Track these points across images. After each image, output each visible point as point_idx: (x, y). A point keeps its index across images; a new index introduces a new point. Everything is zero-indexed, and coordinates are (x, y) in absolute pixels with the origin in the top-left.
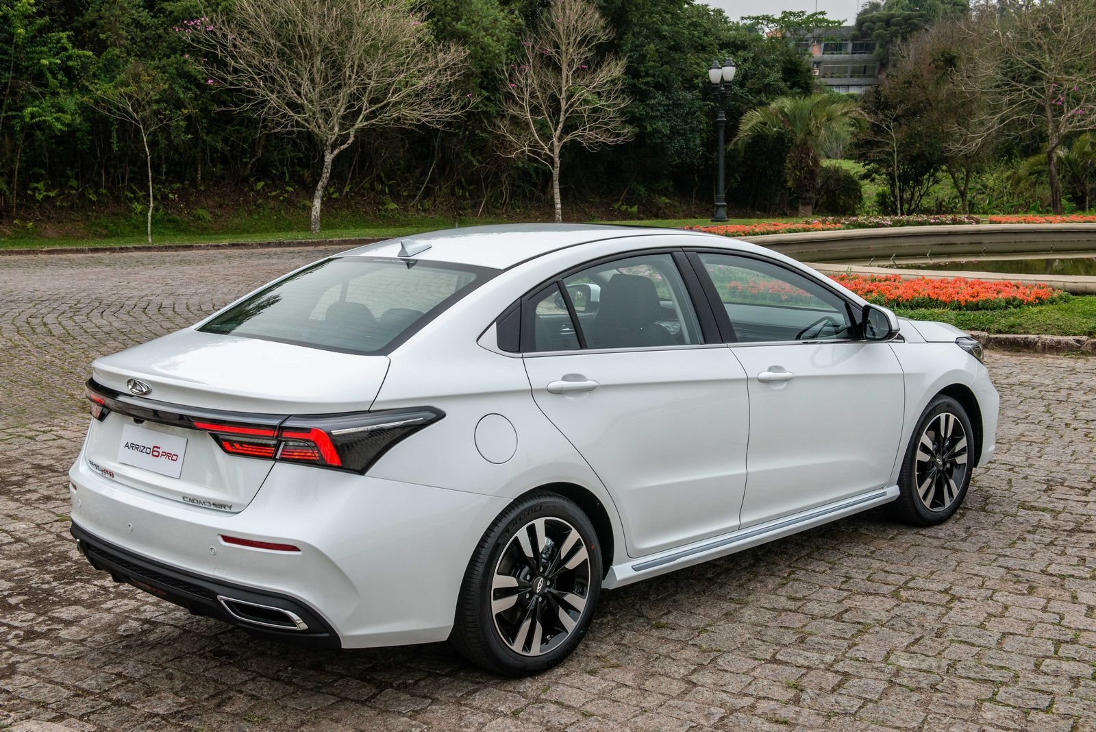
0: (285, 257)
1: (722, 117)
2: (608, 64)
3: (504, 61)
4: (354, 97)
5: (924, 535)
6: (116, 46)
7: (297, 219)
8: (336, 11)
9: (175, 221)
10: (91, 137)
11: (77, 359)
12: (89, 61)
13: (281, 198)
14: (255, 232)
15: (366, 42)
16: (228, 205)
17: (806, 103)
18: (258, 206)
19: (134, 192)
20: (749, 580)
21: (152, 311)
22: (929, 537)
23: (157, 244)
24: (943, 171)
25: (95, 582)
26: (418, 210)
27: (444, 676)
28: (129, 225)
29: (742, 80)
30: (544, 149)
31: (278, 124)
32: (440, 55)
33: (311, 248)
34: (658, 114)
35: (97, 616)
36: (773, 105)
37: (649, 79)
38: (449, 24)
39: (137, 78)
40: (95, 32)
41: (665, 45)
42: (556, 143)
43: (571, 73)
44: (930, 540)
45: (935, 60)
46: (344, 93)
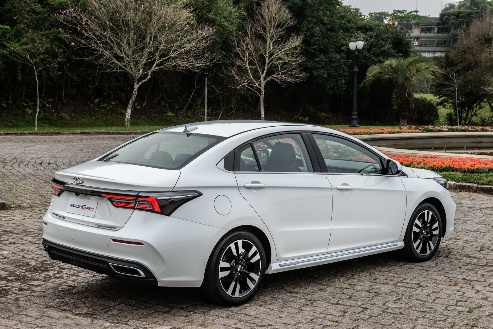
0: (112, 140)
1: (356, 69)
2: (293, 39)
3: (235, 36)
4: (151, 54)
5: (416, 265)
6: (21, 23)
7: (117, 120)
8: (144, 7)
9: (49, 119)
10: (6, 73)
11: (12, 186)
12: (7, 31)
13: (108, 108)
14: (93, 126)
15: (159, 24)
16: (78, 111)
17: (405, 62)
18: (96, 112)
19: (27, 103)
20: (333, 278)
21: (45, 164)
22: (418, 266)
23: (40, 132)
24: (485, 102)
25: (44, 273)
26: (184, 117)
27: (198, 305)
28: (24, 121)
29: (368, 48)
30: (256, 84)
31: (110, 67)
32: (200, 32)
33: (125, 136)
34: (321, 66)
35: (48, 284)
36: (387, 62)
37: (316, 47)
38: (205, 14)
39: (33, 40)
40: (10, 15)
41: (325, 28)
42: (262, 81)
43: (272, 43)
44: (418, 267)
45: (479, 39)
46: (146, 52)
